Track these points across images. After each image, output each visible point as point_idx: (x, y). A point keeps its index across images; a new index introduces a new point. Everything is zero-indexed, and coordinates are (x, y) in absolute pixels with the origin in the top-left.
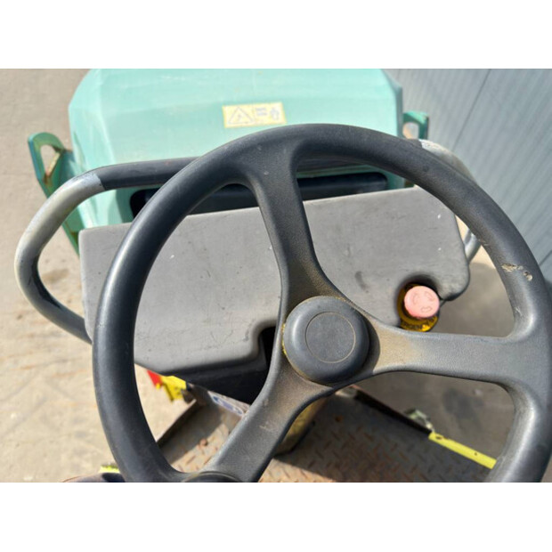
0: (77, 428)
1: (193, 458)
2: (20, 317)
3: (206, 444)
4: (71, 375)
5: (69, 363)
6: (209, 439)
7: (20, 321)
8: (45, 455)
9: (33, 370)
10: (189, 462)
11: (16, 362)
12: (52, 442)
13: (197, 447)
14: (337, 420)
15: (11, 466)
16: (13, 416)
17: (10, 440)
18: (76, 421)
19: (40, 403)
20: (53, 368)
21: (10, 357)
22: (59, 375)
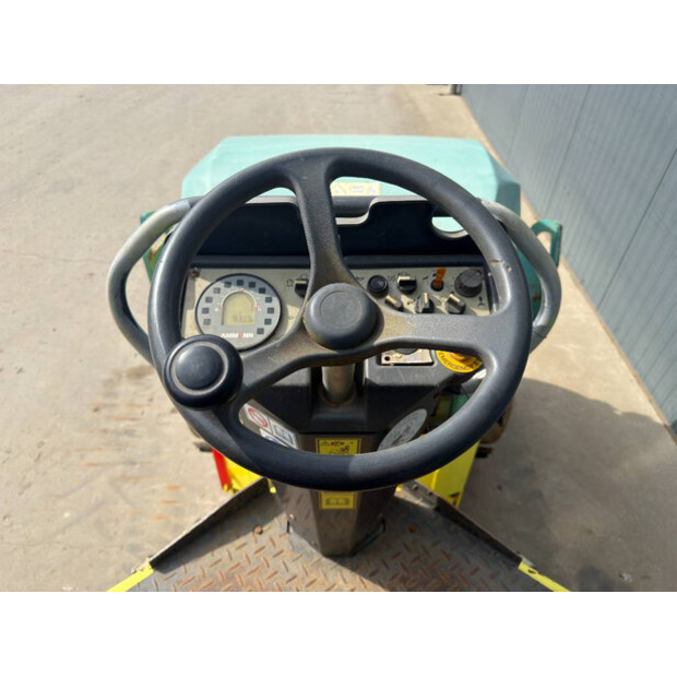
0: (131, 540)
1: (244, 544)
2: (96, 410)
3: (261, 533)
4: (136, 479)
5: (137, 466)
6: (265, 528)
7: (96, 414)
8: (91, 565)
9: (99, 468)
10: (239, 548)
11: (82, 457)
12: (101, 551)
13: (251, 534)
14: (412, 531)
15: (53, 571)
16: (67, 515)
17: (58, 542)
18: (133, 532)
19: (98, 505)
20: (119, 469)
21: (78, 450)
22: (124, 478)
